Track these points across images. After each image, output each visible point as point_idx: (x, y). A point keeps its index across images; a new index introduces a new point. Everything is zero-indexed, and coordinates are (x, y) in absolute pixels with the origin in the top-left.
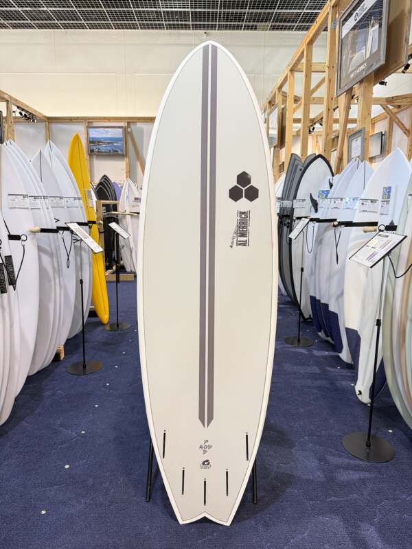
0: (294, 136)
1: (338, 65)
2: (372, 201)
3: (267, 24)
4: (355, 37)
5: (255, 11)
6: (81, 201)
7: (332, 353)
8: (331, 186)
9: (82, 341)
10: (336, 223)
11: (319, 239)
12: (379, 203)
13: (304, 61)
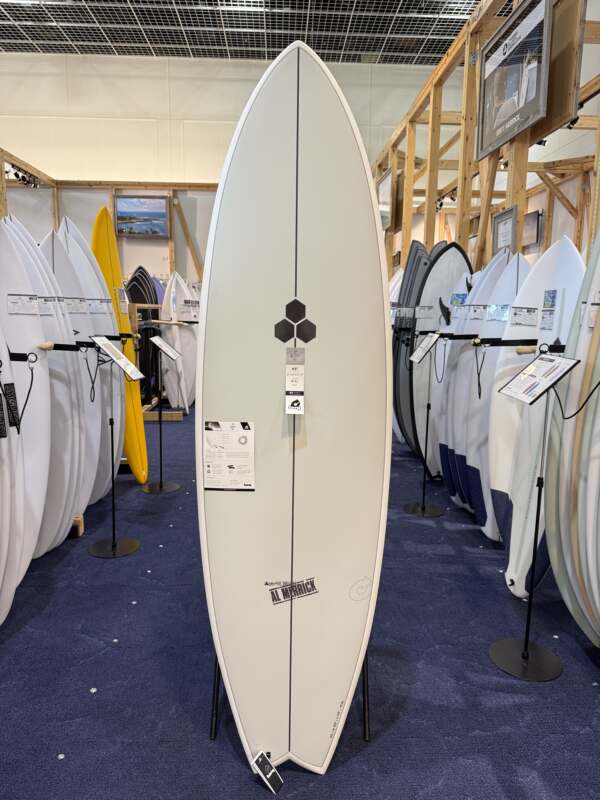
0: (414, 214)
1: (479, 116)
2: (530, 310)
3: (375, 53)
4: (504, 78)
5: (358, 35)
6: (111, 305)
7: (471, 527)
8: (469, 288)
9: (111, 507)
10: (477, 341)
11: (453, 364)
12: (539, 313)
13: (430, 108)
